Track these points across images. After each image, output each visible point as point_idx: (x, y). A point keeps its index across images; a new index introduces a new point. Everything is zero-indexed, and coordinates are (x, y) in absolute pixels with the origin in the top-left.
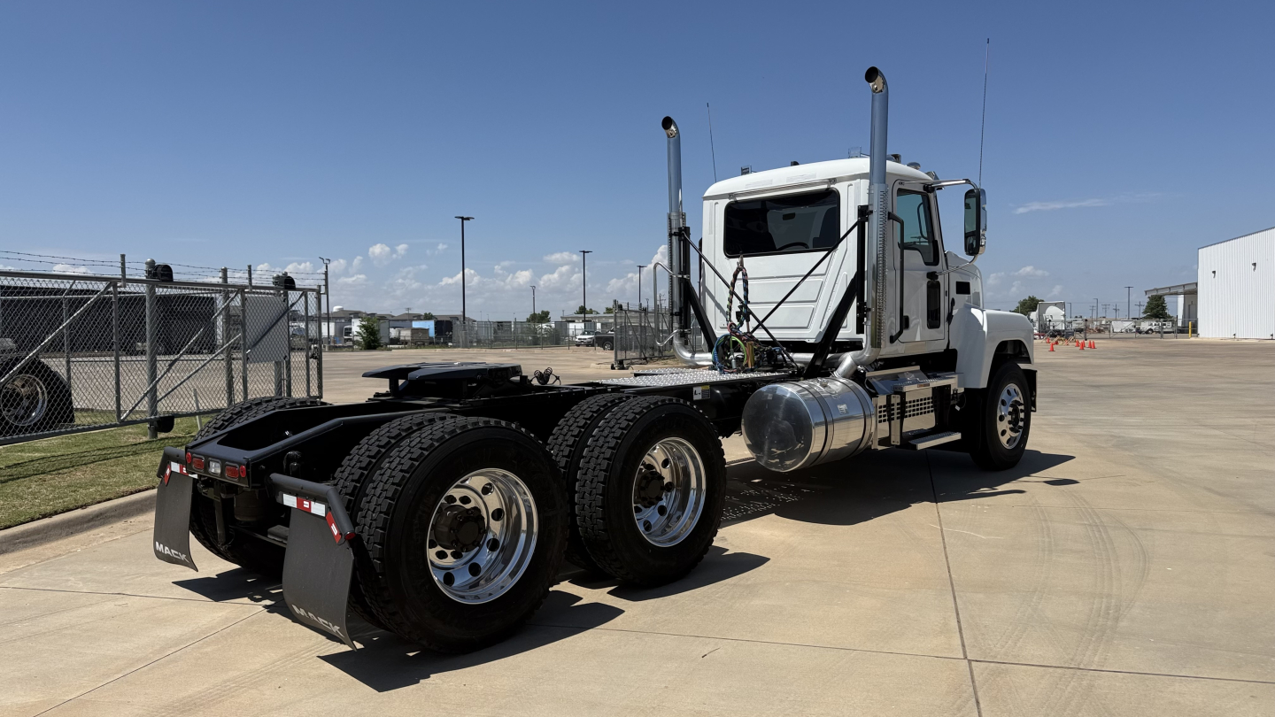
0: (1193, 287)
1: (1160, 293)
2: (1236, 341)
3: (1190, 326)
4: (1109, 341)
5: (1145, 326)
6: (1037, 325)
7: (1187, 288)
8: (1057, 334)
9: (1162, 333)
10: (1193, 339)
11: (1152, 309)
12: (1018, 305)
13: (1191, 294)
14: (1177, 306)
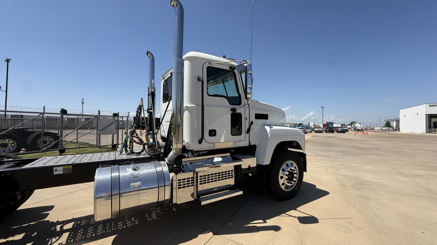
0: (398, 119)
1: (389, 121)
2: (412, 133)
3: (398, 129)
4: (373, 132)
5: (384, 129)
6: (353, 128)
7: (396, 120)
8: (359, 130)
9: (389, 130)
10: (398, 132)
11: (387, 125)
12: (350, 123)
13: (398, 121)
14: (394, 124)
